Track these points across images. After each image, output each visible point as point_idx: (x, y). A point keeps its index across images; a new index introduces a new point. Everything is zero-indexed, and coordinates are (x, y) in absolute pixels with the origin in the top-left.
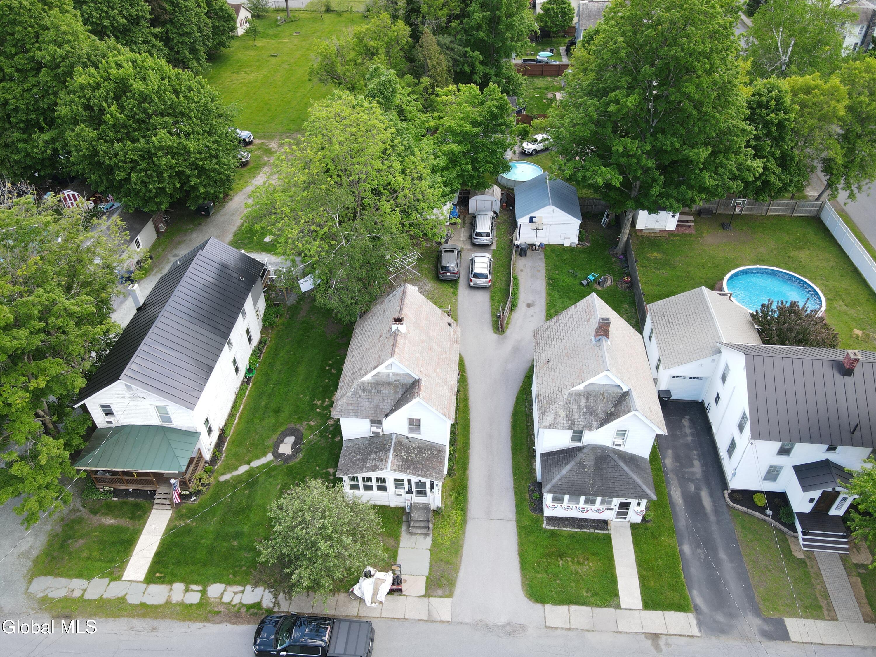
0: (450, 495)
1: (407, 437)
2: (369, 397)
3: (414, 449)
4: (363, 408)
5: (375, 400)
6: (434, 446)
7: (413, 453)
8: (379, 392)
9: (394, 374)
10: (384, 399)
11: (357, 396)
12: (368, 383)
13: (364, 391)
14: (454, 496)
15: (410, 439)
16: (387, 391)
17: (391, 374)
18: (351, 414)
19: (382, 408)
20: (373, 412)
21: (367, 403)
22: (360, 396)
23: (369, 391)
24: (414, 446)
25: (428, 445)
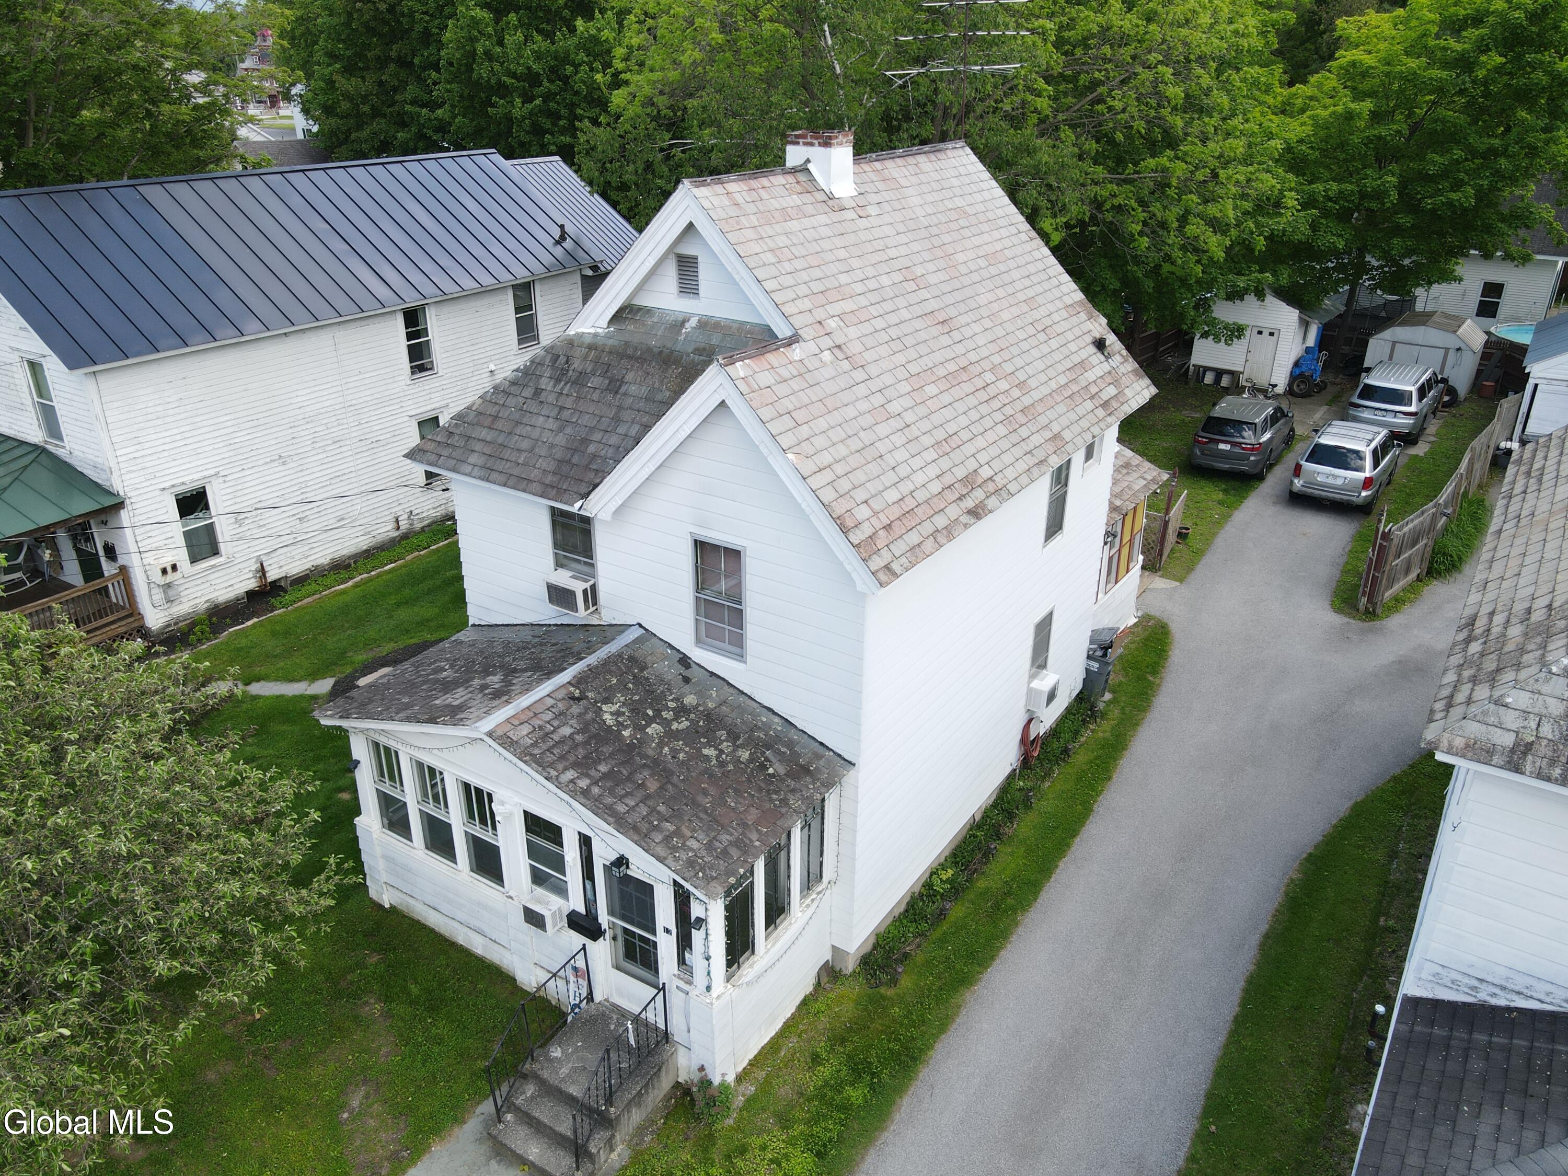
0: (816, 1059)
1: (685, 661)
2: (569, 403)
3: (682, 711)
4: (525, 444)
5: (585, 420)
6: (790, 744)
7: (666, 723)
8: (615, 386)
9: (705, 324)
10: (617, 420)
11: (528, 392)
12: (591, 347)
13: (560, 375)
14: (825, 1071)
15: (694, 673)
16: (644, 390)
17: (693, 322)
18: (473, 459)
19: (594, 456)
20: (552, 466)
21: (551, 424)
22: (538, 392)
23: (580, 380)
24: (690, 700)
25: (767, 726)
